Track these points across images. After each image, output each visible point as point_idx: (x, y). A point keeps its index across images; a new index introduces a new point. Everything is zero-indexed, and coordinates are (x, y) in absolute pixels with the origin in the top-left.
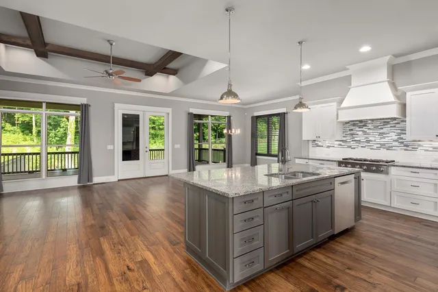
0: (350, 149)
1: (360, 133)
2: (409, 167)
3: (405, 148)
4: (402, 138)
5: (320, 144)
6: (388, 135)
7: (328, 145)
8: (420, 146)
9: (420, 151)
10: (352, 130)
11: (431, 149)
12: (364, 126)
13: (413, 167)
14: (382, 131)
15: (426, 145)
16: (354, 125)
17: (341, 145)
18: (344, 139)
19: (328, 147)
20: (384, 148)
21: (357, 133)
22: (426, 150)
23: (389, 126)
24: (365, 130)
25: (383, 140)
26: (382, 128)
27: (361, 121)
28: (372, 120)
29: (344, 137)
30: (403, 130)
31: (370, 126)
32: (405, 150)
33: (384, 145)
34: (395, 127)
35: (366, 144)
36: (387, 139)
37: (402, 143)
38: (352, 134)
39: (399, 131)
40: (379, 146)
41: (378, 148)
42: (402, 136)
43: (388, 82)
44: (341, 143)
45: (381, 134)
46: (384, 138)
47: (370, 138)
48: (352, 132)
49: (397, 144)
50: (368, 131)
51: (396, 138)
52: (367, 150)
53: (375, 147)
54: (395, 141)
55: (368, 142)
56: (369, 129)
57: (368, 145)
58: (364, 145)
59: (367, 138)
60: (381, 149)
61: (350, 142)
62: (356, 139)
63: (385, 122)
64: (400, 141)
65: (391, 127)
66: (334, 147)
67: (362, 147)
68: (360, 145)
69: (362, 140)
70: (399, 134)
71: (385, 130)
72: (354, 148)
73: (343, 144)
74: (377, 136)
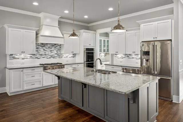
0: (37, 59)
1: (42, 50)
6: (53, 51)
7: (24, 57)
8: (63, 56)
9: (63, 58)
11: (66, 57)
12: (44, 46)
16: (39, 45)
17: (31, 57)
18: (34, 53)
19: (23, 59)
20: (52, 57)
22: (65, 58)
23: (54, 47)
24: (45, 49)
25: (52, 54)
26: (51, 48)
27: (42, 44)
32: (59, 58)
33: (51, 56)
35: (45, 56)
37: (58, 55)
39: (57, 50)
40: (50, 56)
41: (50, 58)
42: (58, 52)
43: (58, 27)
44: (32, 56)
45: (51, 51)
48: (38, 49)
49: (56, 55)
51: (56, 53)
52: (45, 59)
53: (48, 57)
54: (56, 54)
55: (45, 55)
56: (46, 48)
57: (46, 56)
58: (44, 57)
59: (45, 53)
60: (51, 58)
61: (37, 55)
62: (40, 53)
63: (52, 45)
64: (57, 54)
65: (55, 48)
66: (27, 58)
67: (43, 57)
68: (42, 57)
69: (43, 54)
70: (57, 51)
71: (52, 49)
72: (39, 58)
73: (33, 56)
74: (49, 52)
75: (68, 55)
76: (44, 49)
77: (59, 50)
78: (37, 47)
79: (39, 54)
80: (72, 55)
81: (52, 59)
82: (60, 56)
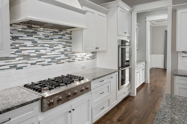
1: (29, 44)
3: (68, 60)
4: (66, 51)
6: (57, 47)
9: (76, 62)
10: (17, 38)
11: (81, 59)
12: (35, 33)
14: (52, 42)
15: (79, 56)
20: (54, 62)
21: (26, 43)
23: (58, 36)
24: (36, 40)
25: (53, 53)
26: (52, 39)
31: (41, 34)
32: (69, 62)
33: (53, 58)
34: (61, 38)
35: (36, 60)
36: (56, 52)
37: (66, 55)
39: (64, 43)
40: (50, 60)
41: (49, 63)
42: (67, 48)
45: (51, 46)
46: (54, 50)
47: (43, 52)
48: (17, 41)
49: (63, 56)
50: (39, 42)
51: (62, 50)
52: (38, 67)
53: (46, 63)
54: (62, 53)
55: (39, 56)
56: (40, 38)
57: (40, 60)
58: (34, 62)
59: (37, 51)
60: (52, 63)
61: (14, 58)
62: (24, 52)
63: (54, 32)
64: (65, 53)
65: (59, 38)
67: (32, 64)
68: (30, 62)
69: (31, 55)
70: (65, 46)
71: (54, 41)
72: (21, 68)
74: (48, 48)
75: (84, 54)
76: (34, 42)
77: (69, 43)
78: (14, 35)
79: (20, 56)
81: (54, 65)
82: (69, 57)
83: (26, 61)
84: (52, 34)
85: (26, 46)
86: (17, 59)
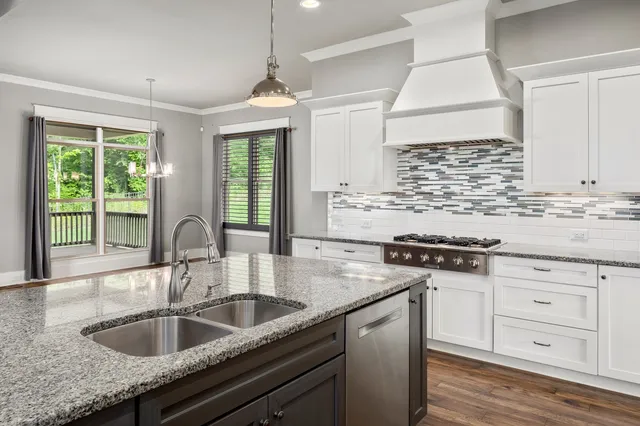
0: (411, 213)
1: (432, 176)
2: (531, 257)
3: (519, 210)
4: (513, 188)
5: (350, 200)
6: (486, 181)
7: (368, 203)
8: (548, 205)
9: (547, 217)
10: (415, 168)
11: (569, 213)
12: (441, 158)
13: (538, 257)
14: (475, 171)
15: (559, 203)
16: (420, 156)
17: (392, 203)
18: (400, 189)
19: (368, 208)
20: (479, 211)
21: (427, 175)
22: (560, 216)
24: (444, 169)
25: (478, 192)
26: (475, 165)
27: (433, 147)
28: (457, 145)
29: (399, 184)
30: (517, 171)
31: (452, 159)
32: (521, 214)
33: (478, 203)
34: (500, 161)
35: (444, 201)
36: (484, 190)
37: (514, 198)
38: (417, 179)
39: (509, 172)
40: (469, 205)
41: (468, 211)
42: (515, 183)
43: (488, 55)
44: (394, 198)
45: (474, 178)
46: (479, 187)
47: (454, 189)
48: (416, 173)
49: (503, 200)
50: (448, 171)
51: (502, 186)
52: (445, 214)
53: (461, 209)
54: (501, 194)
55: (448, 196)
56: (450, 166)
57: (449, 203)
58: (440, 204)
59: (445, 187)
60: (474, 212)
61: (412, 196)
62: (424, 189)
63: (480, 151)
64: (510, 194)
65: (494, 162)
66: (379, 208)
67: (436, 208)
68: (432, 204)
69: (435, 193)
70: (508, 179)
71: (480, 170)
72: (420, 211)
73: (398, 201)
74: (466, 183)
75: (586, 200)
76: (439, 172)
78: (413, 164)
79: (420, 194)
80: (627, 205)
81: (478, 216)
83: (426, 202)
84: (475, 155)
85: (427, 179)
86: (415, 198)
